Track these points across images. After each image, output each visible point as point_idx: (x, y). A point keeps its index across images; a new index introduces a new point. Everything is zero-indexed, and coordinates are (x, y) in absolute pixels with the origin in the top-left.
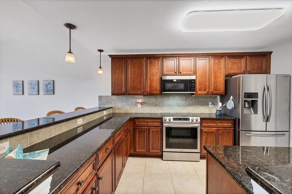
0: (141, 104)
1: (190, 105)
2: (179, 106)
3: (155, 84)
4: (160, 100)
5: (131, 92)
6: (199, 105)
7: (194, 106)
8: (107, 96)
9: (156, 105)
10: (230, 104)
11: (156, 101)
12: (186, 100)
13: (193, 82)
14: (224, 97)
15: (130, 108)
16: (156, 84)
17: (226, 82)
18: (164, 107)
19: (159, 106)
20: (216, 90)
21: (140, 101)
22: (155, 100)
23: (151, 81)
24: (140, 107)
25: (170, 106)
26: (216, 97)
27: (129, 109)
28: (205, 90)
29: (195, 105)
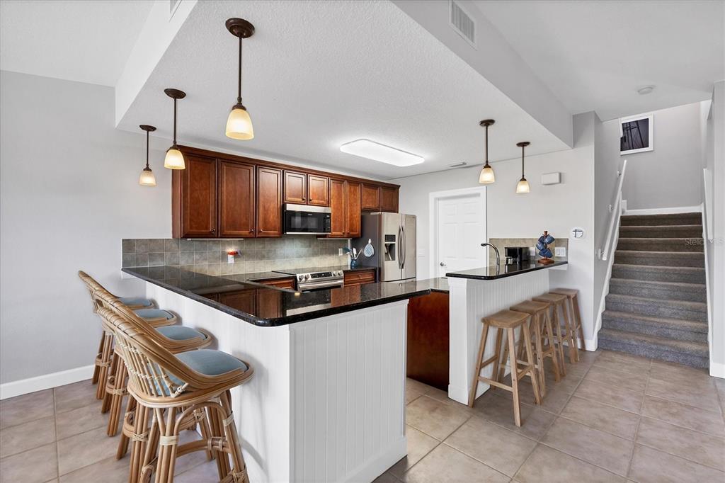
0: (235, 254)
1: (315, 254)
2: (300, 257)
3: (271, 217)
4: (269, 246)
5: (229, 232)
6: (326, 253)
7: (320, 257)
8: (150, 240)
9: (262, 257)
10: (368, 251)
11: (262, 248)
12: (310, 246)
13: (328, 218)
14: (358, 241)
15: (210, 265)
16: (274, 217)
17: (362, 218)
18: (277, 260)
19: (269, 258)
20: (352, 231)
21: (232, 250)
22: (261, 246)
23: (266, 210)
24: (233, 262)
25: (287, 257)
26: (347, 240)
27: (207, 268)
28: (341, 231)
29: (322, 254)
